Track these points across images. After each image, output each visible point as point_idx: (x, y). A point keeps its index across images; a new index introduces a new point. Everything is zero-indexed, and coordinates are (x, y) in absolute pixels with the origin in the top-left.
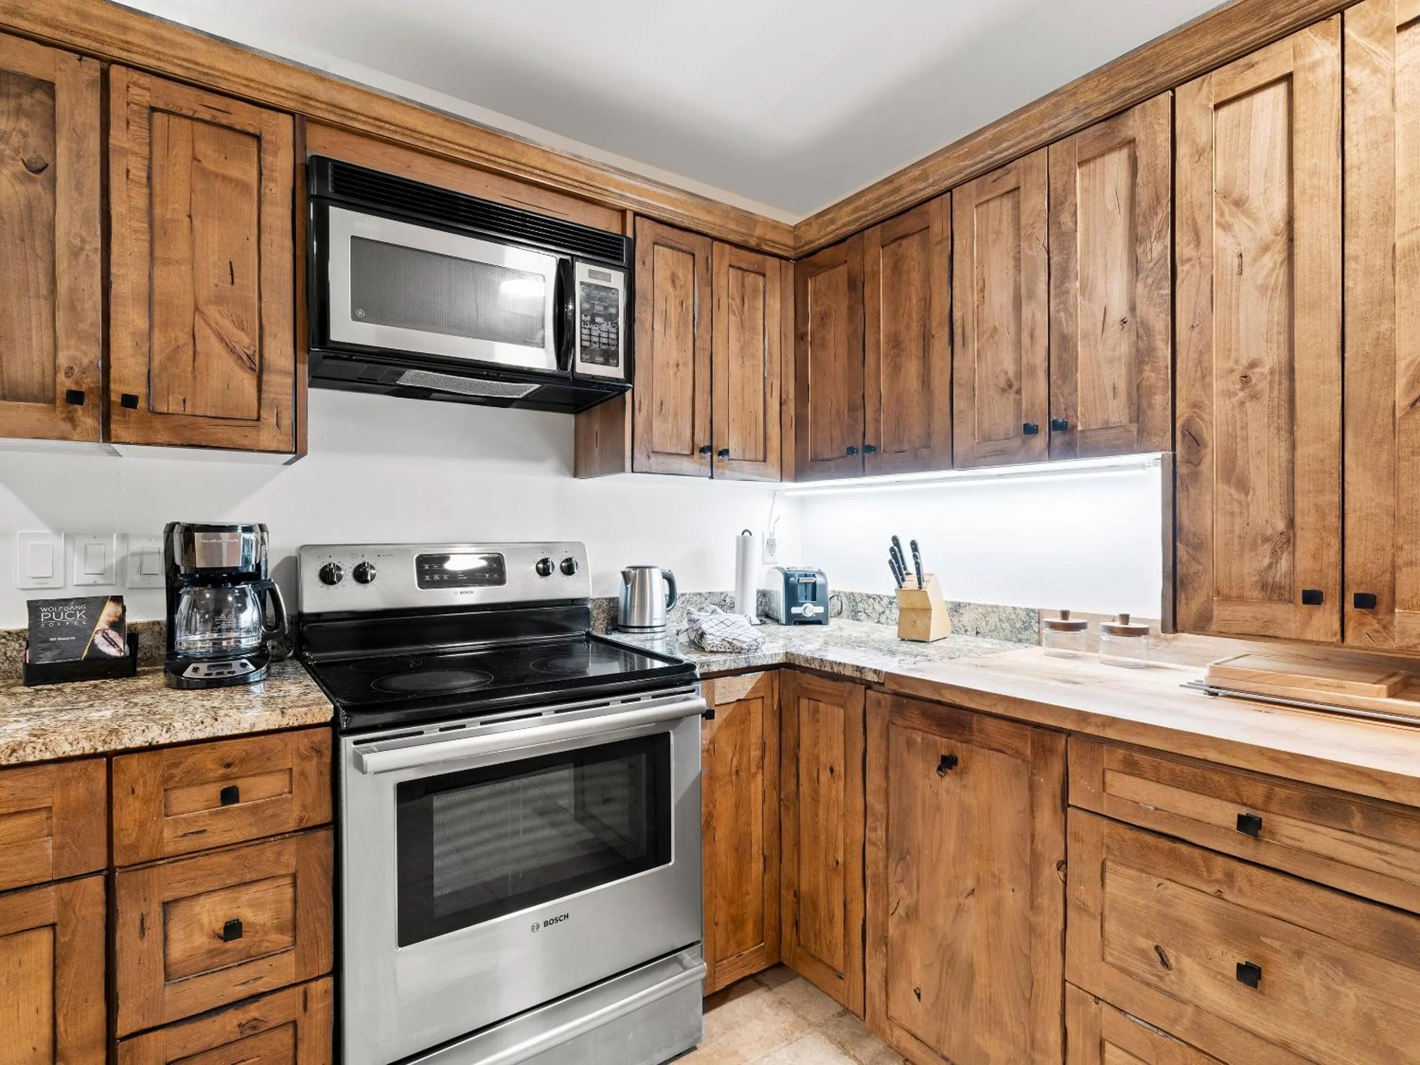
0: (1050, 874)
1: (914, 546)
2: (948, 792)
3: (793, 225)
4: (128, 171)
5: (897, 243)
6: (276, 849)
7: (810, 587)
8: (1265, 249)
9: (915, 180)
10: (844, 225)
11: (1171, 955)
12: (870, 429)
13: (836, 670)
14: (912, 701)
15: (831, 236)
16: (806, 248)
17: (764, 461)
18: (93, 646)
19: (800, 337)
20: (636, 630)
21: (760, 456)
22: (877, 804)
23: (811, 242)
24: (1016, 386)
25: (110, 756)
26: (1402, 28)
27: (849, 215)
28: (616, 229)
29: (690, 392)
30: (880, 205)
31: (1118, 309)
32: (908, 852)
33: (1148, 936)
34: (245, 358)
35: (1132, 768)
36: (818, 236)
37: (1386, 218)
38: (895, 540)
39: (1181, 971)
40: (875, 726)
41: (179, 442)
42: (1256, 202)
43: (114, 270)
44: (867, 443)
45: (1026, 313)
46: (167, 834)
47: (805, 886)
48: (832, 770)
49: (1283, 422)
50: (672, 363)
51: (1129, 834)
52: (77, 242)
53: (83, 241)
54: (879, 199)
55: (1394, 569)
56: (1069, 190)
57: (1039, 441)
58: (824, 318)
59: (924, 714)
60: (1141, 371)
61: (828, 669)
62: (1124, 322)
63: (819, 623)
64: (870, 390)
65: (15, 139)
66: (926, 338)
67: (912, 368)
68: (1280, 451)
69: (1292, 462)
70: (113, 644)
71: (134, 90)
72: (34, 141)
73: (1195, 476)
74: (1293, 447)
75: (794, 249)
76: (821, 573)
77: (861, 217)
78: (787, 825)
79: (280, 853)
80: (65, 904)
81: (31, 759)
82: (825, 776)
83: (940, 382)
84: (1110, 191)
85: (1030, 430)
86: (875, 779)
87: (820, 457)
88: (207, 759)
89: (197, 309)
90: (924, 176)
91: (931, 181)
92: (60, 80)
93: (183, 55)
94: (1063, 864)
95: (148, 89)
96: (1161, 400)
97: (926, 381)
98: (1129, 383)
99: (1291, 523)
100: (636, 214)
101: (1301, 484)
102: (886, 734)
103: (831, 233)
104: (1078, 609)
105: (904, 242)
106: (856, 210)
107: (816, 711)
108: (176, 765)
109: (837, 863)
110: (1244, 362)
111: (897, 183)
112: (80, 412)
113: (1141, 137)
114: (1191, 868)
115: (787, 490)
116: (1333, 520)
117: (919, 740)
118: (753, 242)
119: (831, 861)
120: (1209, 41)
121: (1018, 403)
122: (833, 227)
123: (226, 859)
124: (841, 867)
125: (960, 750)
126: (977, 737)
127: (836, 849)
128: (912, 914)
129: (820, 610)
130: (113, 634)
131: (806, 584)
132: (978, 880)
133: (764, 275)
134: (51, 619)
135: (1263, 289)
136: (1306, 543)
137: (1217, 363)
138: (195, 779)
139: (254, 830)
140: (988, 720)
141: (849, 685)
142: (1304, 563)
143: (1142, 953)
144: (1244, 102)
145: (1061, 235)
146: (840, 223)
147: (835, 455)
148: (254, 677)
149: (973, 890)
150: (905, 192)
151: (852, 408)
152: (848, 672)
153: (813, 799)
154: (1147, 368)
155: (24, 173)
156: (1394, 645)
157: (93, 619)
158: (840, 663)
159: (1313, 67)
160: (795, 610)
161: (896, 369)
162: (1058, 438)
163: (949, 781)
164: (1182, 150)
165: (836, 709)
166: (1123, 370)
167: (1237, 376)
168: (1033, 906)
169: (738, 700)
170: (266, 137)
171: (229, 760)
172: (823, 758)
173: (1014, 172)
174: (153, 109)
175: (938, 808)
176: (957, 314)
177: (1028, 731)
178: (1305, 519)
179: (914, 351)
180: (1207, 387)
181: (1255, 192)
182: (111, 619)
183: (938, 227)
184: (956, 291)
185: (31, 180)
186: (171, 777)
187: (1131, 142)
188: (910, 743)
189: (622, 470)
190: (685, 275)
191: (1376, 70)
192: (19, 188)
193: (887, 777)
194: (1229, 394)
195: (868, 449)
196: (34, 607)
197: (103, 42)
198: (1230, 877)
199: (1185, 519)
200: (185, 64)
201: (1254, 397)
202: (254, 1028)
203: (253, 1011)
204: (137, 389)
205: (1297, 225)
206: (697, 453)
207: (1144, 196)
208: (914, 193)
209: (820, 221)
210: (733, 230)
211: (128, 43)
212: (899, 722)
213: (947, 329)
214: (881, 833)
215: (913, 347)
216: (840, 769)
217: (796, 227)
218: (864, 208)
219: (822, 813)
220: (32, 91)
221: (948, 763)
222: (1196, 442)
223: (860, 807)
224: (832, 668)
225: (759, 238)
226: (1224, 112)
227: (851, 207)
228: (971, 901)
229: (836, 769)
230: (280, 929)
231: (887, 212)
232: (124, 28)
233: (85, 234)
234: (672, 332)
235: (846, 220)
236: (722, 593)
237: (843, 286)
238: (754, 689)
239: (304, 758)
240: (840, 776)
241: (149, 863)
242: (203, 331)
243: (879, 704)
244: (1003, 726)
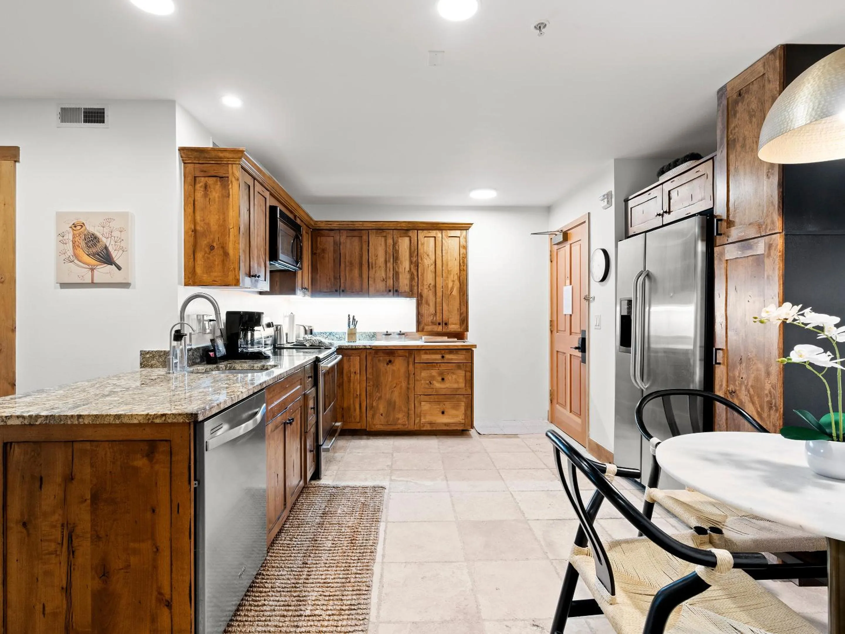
0: (412, 376)
1: (354, 317)
2: (389, 368)
4: (256, 210)
5: (351, 237)
8: (432, 265)
9: (358, 224)
11: (432, 382)
12: (342, 285)
13: (357, 347)
14: (380, 351)
19: (314, 253)
22: (370, 377)
23: (320, 227)
24: (385, 280)
26: (449, 237)
27: (336, 225)
31: (407, 269)
32: (379, 385)
33: (428, 380)
34: (264, 263)
35: (426, 353)
36: (323, 226)
37: (447, 265)
38: (349, 316)
39: (433, 384)
40: (369, 358)
42: (431, 256)
45: (388, 265)
47: (345, 405)
48: (355, 373)
49: (435, 295)
51: (425, 364)
54: (348, 225)
55: (448, 319)
56: (397, 241)
57: (391, 293)
58: (324, 250)
59: (383, 353)
60: (412, 282)
61: (354, 347)
62: (408, 271)
64: (342, 274)
66: (361, 264)
67: (356, 272)
68: (434, 299)
69: (436, 302)
72: (247, 202)
73: (422, 303)
74: (436, 299)
75: (313, 227)
77: (341, 227)
82: (352, 375)
83: (365, 276)
84: (406, 245)
85: (390, 291)
86: (369, 370)
87: (322, 291)
89: (260, 249)
90: (363, 225)
94: (414, 374)
96: (416, 288)
97: (361, 275)
98: (410, 284)
99: (436, 312)
101: (437, 305)
102: (372, 360)
103: (328, 227)
104: (390, 331)
105: (355, 238)
106: (339, 225)
107: (350, 359)
110: (429, 283)
111: (354, 223)
113: (412, 237)
114: (435, 367)
116: (441, 311)
117: (382, 359)
119: (355, 395)
120: (424, 226)
121: (386, 284)
122: (330, 226)
124: (358, 395)
125: (392, 359)
126: (396, 355)
127: (357, 392)
128: (380, 398)
132: (396, 384)
133: (308, 234)
135: (431, 271)
136: (438, 314)
137: (425, 283)
140: (398, 351)
141: (362, 350)
142: (438, 318)
143: (427, 384)
144: (429, 238)
145: (396, 250)
146: (332, 225)
147: (328, 291)
149: (395, 386)
150: (355, 226)
151: (335, 278)
152: (361, 347)
153: (349, 382)
154: (413, 282)
156: (448, 330)
159: (438, 237)
161: (351, 270)
162: (395, 293)
163: (390, 366)
164: (419, 243)
165: (357, 357)
166: (409, 281)
167: (428, 286)
168: (408, 384)
172: (352, 370)
173: (385, 233)
174: (258, 192)
175: (387, 372)
176: (370, 261)
177: (407, 351)
178: (438, 311)
179: (357, 267)
180: (423, 287)
181: (430, 254)
183: (365, 238)
184: (370, 255)
187: (410, 237)
188: (379, 360)
189: (295, 293)
191: (446, 242)
193: (373, 370)
194: (427, 289)
195: (342, 290)
198: (440, 365)
199: (420, 311)
200: (262, 179)
201: (430, 290)
205: (437, 262)
206: (302, 288)
207: (412, 248)
208: (357, 227)
209: (326, 223)
211: (257, 174)
212: (376, 356)
213: (367, 263)
214: (371, 383)
215: (357, 266)
219: (352, 384)
220: (247, 188)
221: (390, 361)
222: (421, 296)
223: (365, 378)
226: (425, 238)
227: (338, 223)
228: (395, 389)
229: (357, 372)
231: (349, 228)
235: (334, 226)
237: (332, 243)
240: (358, 373)
243: (370, 353)
244: (402, 351)
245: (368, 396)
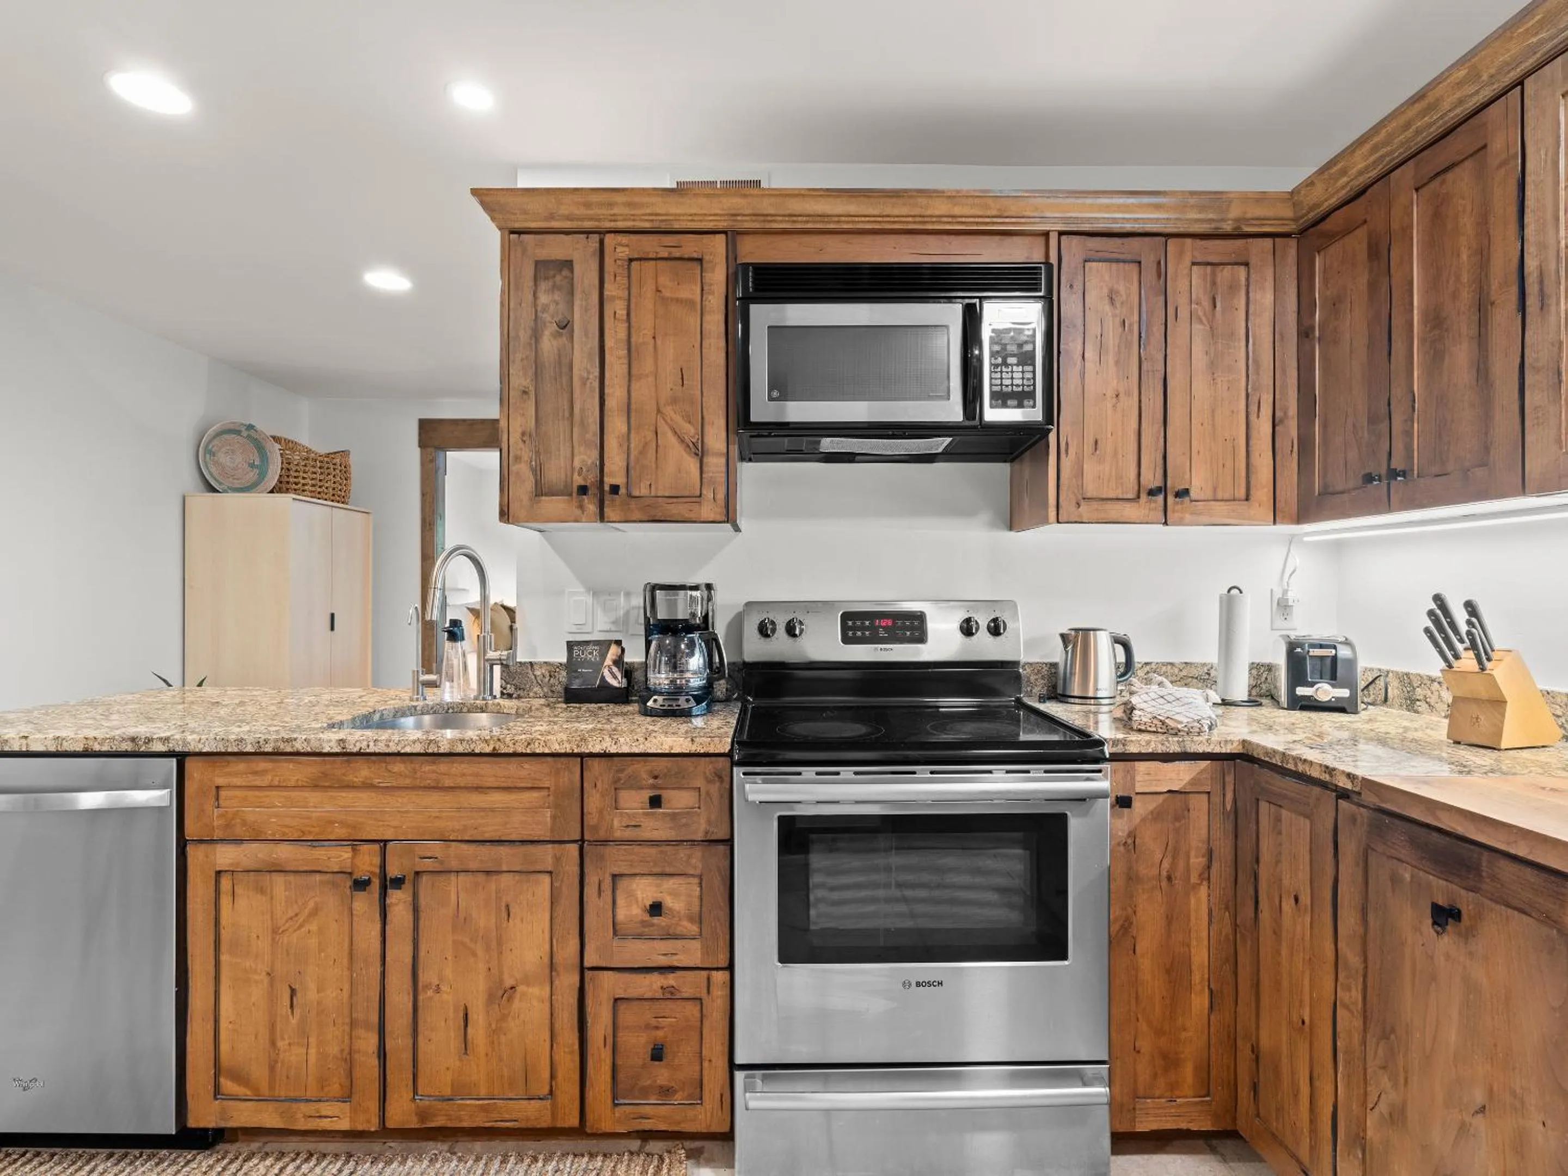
1: (1471, 608)
2: (1447, 956)
3: (1289, 189)
4: (615, 313)
5: (1439, 179)
6: (688, 852)
7: (1328, 662)
9: (1460, 84)
10: (1361, 173)
12: (1398, 446)
13: (1301, 768)
14: (1397, 822)
15: (1344, 192)
16: (1311, 215)
17: (1247, 499)
18: (603, 678)
19: (1305, 333)
20: (1077, 701)
21: (1242, 493)
22: (1351, 956)
23: (1317, 205)
25: (582, 756)
27: (1365, 158)
28: (1037, 256)
29: (1134, 425)
30: (1409, 133)
32: (1393, 1030)
34: (691, 445)
36: (1326, 196)
40: (1349, 848)
41: (646, 519)
43: (606, 391)
44: (1392, 467)
46: (616, 823)
47: (1267, 1043)
48: (1297, 900)
50: (1110, 393)
52: (585, 375)
53: (589, 373)
54: (1407, 126)
58: (1334, 305)
59: (1414, 842)
61: (1291, 766)
63: (1342, 710)
64: (1398, 392)
65: (552, 307)
66: (1483, 307)
67: (1461, 354)
70: (615, 677)
71: (619, 249)
72: (562, 306)
75: (1295, 220)
76: (1347, 643)
77: (1383, 157)
78: (1244, 959)
79: (689, 857)
80: (557, 859)
81: (538, 751)
82: (1288, 906)
83: (1502, 368)
86: (1349, 920)
87: (1331, 490)
88: (642, 769)
89: (659, 411)
90: (1474, 75)
91: (1485, 77)
92: (576, 257)
93: (648, 211)
95: (627, 246)
97: (1482, 371)
100: (1061, 233)
102: (1363, 862)
103: (1343, 187)
105: (1450, 176)
106: (1375, 148)
107: (1278, 819)
108: (622, 771)
109: (1303, 1022)
111: (1430, 98)
112: (586, 501)
115: (1307, 534)
117: (1407, 876)
118: (1228, 227)
119: (1295, 1018)
122: (1345, 179)
123: (653, 851)
124: (1307, 1028)
125: (1465, 900)
126: (1489, 884)
127: (1301, 1003)
128: (1397, 1117)
129: (1345, 693)
130: (615, 669)
131: (1322, 658)
132: (1491, 1092)
133: (1247, 264)
134: (579, 655)
138: (634, 784)
139: (673, 833)
140: (1504, 864)
141: (1317, 790)
146: (1354, 171)
147: (1351, 484)
148: (695, 711)
149: (1484, 1107)
150: (1446, 105)
151: (1373, 420)
152: (1315, 773)
153: (1275, 933)
155: (557, 331)
157: (603, 656)
158: (1305, 760)
160: (1301, 691)
161: (1436, 356)
163: (1447, 943)
165: (1302, 819)
169: (1169, 791)
170: (706, 258)
171: (656, 773)
172: (1286, 882)
174: (631, 260)
175: (1433, 978)
176: (1531, 264)
179: (1464, 329)
182: (614, 657)
183: (1502, 141)
184: (1530, 231)
185: (561, 335)
186: (619, 779)
188: (1395, 880)
189: (1045, 521)
190: (1127, 288)
192: (555, 343)
193: (1365, 921)
195: (1393, 474)
196: (570, 645)
197: (599, 220)
200: (651, 218)
202: (672, 993)
203: (671, 980)
204: (619, 480)
206: (1144, 496)
208: (1461, 102)
209: (1326, 176)
210: (1195, 220)
211: (614, 215)
212: (1380, 848)
213: (1514, 290)
214: (1356, 995)
215: (1463, 325)
216: (1305, 899)
217: (1292, 193)
218: (1385, 143)
219: (1284, 952)
220: (561, 271)
223: (1330, 954)
224: (1296, 765)
225: (1237, 220)
227: (1367, 147)
228: (1479, 1122)
229: (1301, 897)
230: (691, 919)
231: (1421, 140)
232: (611, 205)
233: (589, 367)
234: (1110, 359)
235: (1361, 166)
236: (1204, 665)
237: (1362, 255)
238: (1193, 782)
239: (709, 781)
240: (1305, 909)
241: (605, 842)
242: (664, 428)
243: (1353, 819)
244: (1528, 872)
245: (1340, 1056)
